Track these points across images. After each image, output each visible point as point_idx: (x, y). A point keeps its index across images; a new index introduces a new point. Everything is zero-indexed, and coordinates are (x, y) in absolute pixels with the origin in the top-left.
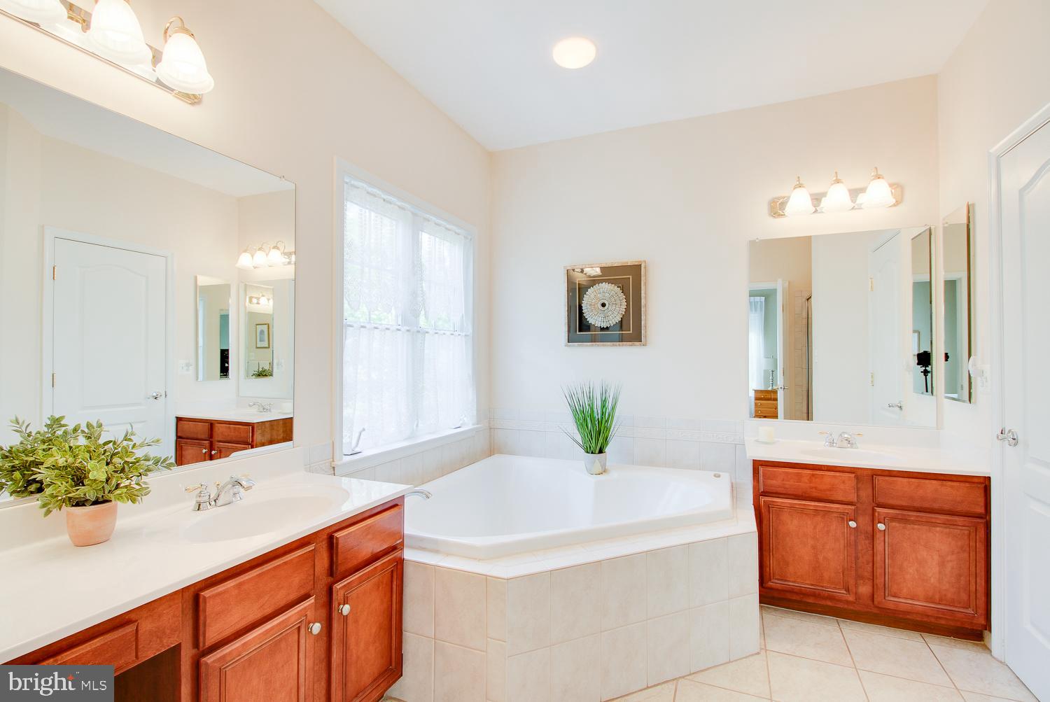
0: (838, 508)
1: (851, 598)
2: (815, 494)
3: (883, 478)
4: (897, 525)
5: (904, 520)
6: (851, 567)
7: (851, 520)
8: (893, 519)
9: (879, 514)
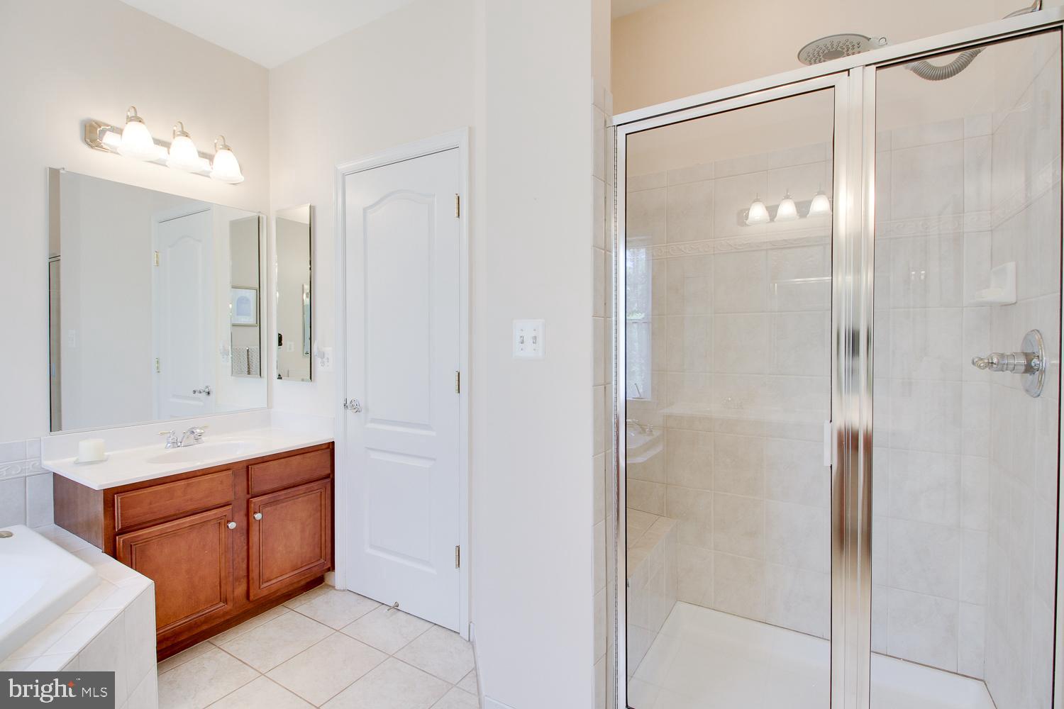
0: (214, 514)
1: (229, 607)
2: (191, 507)
3: (257, 466)
4: (269, 509)
5: (276, 502)
6: (229, 573)
7: (229, 522)
8: (267, 504)
9: (254, 505)
